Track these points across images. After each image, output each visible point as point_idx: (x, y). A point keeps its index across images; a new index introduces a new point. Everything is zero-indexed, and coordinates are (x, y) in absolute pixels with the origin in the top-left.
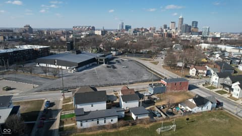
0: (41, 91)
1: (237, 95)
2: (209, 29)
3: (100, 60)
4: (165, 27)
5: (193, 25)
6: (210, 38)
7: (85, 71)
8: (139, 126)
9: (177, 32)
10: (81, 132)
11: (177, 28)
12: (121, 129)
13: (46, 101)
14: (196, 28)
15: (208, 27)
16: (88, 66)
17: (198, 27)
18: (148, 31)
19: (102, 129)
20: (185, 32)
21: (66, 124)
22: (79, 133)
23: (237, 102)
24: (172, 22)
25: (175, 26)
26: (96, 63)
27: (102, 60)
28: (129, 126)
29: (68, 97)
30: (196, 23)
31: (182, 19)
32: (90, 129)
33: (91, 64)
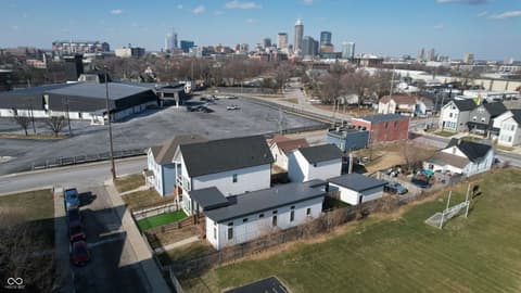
0: (30, 169)
1: (510, 140)
2: (354, 45)
3: (166, 95)
4: (268, 43)
5: (322, 40)
6: (365, 60)
7: (135, 120)
8: (377, 217)
9: (291, 53)
10: (236, 256)
11: (291, 47)
12: (340, 231)
13: (58, 191)
14: (329, 44)
15: (352, 43)
16: (137, 109)
17: (332, 42)
18: (233, 51)
19: (291, 240)
20: (310, 53)
21: (167, 243)
22: (230, 259)
23: (514, 151)
24: (281, 34)
25: (286, 42)
26: (155, 103)
27: (172, 95)
28: (355, 222)
29: (126, 175)
30: (329, 35)
31: (301, 26)
32: (262, 243)
33: (144, 106)
